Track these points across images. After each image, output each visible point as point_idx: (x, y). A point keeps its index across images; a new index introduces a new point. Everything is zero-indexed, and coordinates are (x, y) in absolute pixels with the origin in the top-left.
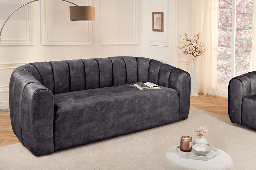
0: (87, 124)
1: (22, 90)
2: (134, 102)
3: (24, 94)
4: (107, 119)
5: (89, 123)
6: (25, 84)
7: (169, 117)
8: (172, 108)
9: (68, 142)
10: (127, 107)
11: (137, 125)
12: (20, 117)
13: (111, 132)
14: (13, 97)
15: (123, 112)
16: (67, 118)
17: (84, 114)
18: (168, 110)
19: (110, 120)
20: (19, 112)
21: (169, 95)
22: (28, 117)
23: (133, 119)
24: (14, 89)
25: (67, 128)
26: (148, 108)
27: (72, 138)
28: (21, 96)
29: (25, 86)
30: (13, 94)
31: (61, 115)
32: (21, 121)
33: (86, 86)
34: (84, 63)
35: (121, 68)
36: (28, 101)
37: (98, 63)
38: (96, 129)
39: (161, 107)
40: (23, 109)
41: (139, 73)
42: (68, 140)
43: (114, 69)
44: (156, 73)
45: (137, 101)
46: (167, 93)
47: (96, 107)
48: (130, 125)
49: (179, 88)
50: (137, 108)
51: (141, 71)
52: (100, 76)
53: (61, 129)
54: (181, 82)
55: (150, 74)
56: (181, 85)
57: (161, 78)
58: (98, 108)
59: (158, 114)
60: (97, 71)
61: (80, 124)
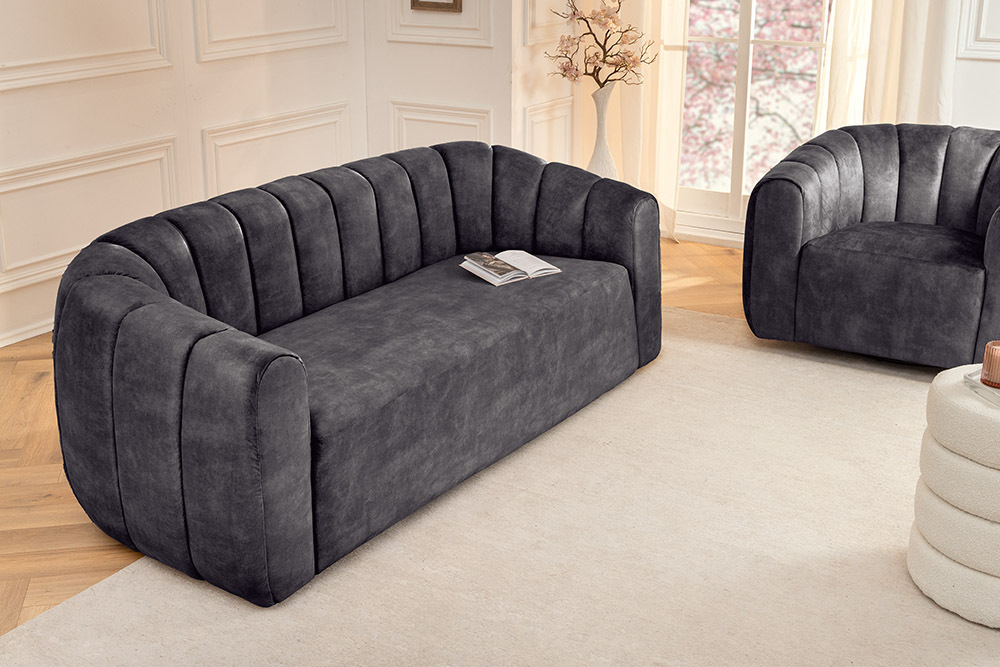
0: (404, 454)
1: (177, 367)
2: (523, 341)
3: (191, 385)
4: (456, 420)
5: (409, 448)
6: (188, 342)
7: (615, 368)
8: (620, 333)
9: (355, 529)
10: (506, 364)
15: (496, 385)
16: (351, 445)
17: (396, 418)
18: (611, 344)
19: (463, 423)
20: (169, 454)
21: (609, 290)
22: (231, 469)
23: (524, 401)
25: (352, 484)
26: (560, 352)
27: (366, 513)
28: (174, 390)
29: (191, 349)
31: (334, 439)
32: (182, 488)
33: (306, 298)
34: (285, 205)
35: (403, 205)
36: (230, 411)
37: (331, 197)
38: (429, 465)
39: (592, 338)
40: (198, 440)
41: (462, 214)
42: (355, 524)
43: (383, 213)
44: (528, 209)
45: (529, 336)
46: (602, 285)
47: (424, 385)
48: (516, 424)
49: (630, 255)
50: (532, 358)
51: (469, 206)
52: (344, 248)
53: (336, 492)
54: (637, 234)
55: (502, 215)
56: (637, 243)
57: (548, 227)
58: (431, 389)
59: (587, 365)
60: (332, 228)
61: (385, 457)
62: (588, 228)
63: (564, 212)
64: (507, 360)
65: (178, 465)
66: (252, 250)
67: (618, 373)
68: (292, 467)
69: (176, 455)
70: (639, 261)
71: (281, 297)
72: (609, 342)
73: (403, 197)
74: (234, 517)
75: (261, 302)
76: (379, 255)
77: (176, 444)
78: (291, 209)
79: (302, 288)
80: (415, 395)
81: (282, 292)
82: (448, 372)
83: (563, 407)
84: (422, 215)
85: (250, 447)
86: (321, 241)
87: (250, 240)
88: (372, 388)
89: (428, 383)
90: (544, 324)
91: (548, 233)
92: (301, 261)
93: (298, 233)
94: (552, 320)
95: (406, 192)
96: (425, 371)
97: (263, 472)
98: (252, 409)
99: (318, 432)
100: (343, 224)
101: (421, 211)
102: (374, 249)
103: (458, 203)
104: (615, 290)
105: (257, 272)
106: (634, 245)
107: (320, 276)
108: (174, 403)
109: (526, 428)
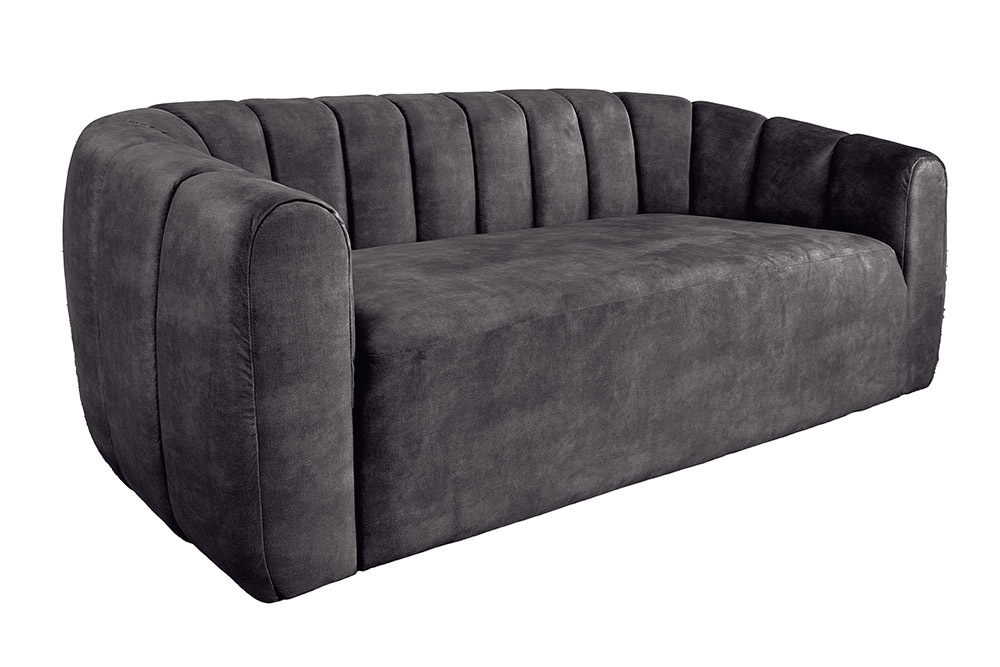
0: (523, 416)
1: (156, 215)
2: (731, 296)
3: (169, 237)
4: (615, 386)
5: (533, 408)
6: (173, 178)
7: (872, 379)
8: (882, 332)
9: (430, 516)
10: (702, 322)
11: (739, 422)
12: (151, 370)
13: (630, 459)
14: (93, 266)
15: (684, 349)
16: (428, 378)
17: (510, 355)
18: (868, 342)
19: (627, 394)
20: (144, 344)
21: (868, 266)
22: (209, 369)
23: (728, 386)
24: (102, 219)
25: (426, 440)
26: (789, 331)
27: (452, 495)
28: (151, 248)
29: (175, 188)
30: (94, 250)
31: (396, 360)
32: (157, 396)
33: (422, 227)
34: (403, 112)
35: (566, 141)
36: (209, 274)
37: (467, 114)
38: (567, 445)
39: (840, 324)
40: (172, 323)
41: (647, 167)
42: (433, 508)
43: (536, 145)
44: (744, 163)
45: (742, 292)
46: (858, 256)
47: (563, 316)
48: (715, 419)
49: (901, 229)
50: (745, 326)
51: (657, 157)
52: (479, 176)
53: (397, 446)
54: (915, 203)
55: (706, 171)
56: (914, 215)
57: (773, 187)
58: (575, 326)
59: (830, 360)
60: (465, 149)
61: (490, 413)
62: (836, 190)
63: (798, 168)
64: (705, 318)
65: (153, 362)
66: (351, 150)
67: (877, 388)
68: (315, 385)
69: (151, 345)
70: (914, 241)
71: (387, 214)
72: (865, 339)
73: (567, 132)
74: (213, 449)
75: (357, 217)
76: (528, 193)
77: (151, 329)
78: (409, 116)
79: (417, 212)
80: (549, 329)
81: (386, 209)
82: (606, 306)
83: (790, 414)
84: (590, 160)
85: (237, 336)
86: (446, 160)
87: (348, 138)
88: (473, 301)
89: (569, 316)
90: (767, 282)
91: (773, 195)
92: (418, 179)
93: (416, 145)
94: (778, 280)
95: (571, 127)
96: (566, 297)
97: (260, 382)
98: (241, 273)
99: (370, 344)
100: (480, 146)
101: (590, 153)
102: (521, 185)
103: (642, 153)
104: (878, 268)
105: (354, 179)
106: (908, 218)
107: (443, 202)
108: (149, 267)
109: (732, 429)
